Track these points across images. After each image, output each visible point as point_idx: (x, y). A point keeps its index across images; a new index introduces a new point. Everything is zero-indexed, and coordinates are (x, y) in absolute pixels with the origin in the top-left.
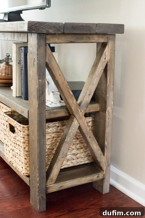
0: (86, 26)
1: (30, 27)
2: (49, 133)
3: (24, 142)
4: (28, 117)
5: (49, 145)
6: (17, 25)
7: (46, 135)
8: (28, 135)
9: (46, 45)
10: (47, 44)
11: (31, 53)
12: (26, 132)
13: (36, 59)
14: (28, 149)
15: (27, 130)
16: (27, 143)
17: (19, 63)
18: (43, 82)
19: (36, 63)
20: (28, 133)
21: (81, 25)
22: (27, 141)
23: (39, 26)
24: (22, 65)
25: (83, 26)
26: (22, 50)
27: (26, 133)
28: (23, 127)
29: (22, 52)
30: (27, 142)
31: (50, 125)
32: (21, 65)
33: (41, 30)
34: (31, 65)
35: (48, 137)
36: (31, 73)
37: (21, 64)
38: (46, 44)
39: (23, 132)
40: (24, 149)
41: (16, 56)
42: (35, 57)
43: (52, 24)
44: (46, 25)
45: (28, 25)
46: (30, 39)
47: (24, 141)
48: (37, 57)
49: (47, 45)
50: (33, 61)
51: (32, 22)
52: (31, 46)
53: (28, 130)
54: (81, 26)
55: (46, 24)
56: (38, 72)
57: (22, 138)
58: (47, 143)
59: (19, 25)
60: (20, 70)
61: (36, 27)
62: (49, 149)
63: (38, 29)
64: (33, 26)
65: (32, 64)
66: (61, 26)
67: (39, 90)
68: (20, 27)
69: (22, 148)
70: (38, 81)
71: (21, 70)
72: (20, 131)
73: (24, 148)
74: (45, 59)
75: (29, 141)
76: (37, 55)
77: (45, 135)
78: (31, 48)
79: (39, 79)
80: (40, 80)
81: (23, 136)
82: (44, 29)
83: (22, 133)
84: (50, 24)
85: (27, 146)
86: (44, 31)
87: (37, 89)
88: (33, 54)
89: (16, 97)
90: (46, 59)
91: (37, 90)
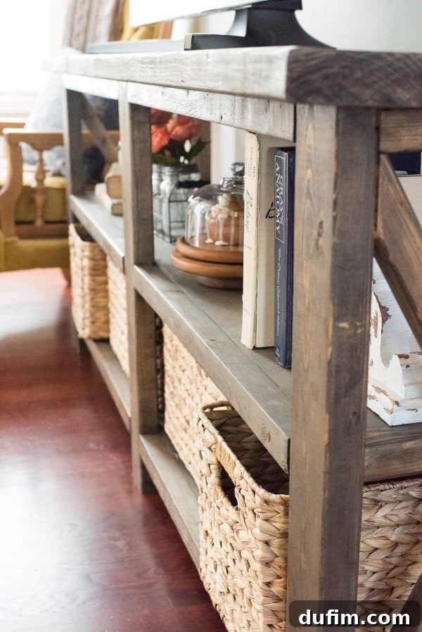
1: (298, 78)
2: (378, 528)
3: (269, 559)
4: (289, 467)
5: (374, 573)
6: (245, 64)
7: (363, 534)
8: (285, 535)
9: (378, 162)
10: (384, 153)
11: (309, 196)
12: (279, 523)
13: (328, 226)
14: (282, 589)
15: (282, 514)
16: (280, 567)
17: (268, 216)
18: (359, 331)
19: (326, 242)
20: (284, 526)
22: (278, 556)
23: (347, 71)
24: (281, 226)
26: (280, 161)
27: (277, 525)
28: (266, 502)
29: (280, 172)
30: (279, 561)
31: (383, 496)
32: (277, 224)
33: (353, 90)
34: (308, 247)
35: (374, 543)
36: (306, 283)
37: (278, 221)
38: (379, 153)
39: (267, 520)
40: (266, 587)
41: (259, 185)
42: (326, 215)
44: (380, 69)
45: (290, 69)
46: (307, 129)
47: (268, 557)
48: (335, 218)
49: (384, 158)
50: (315, 232)
52: (309, 161)
53: (286, 514)
55: (379, 64)
56: (334, 284)
57: (261, 545)
58: (367, 568)
59: (250, 67)
60: (273, 244)
61: (326, 77)
62: (372, 589)
63: (336, 89)
64: (314, 72)
65: (313, 243)
67: (336, 366)
68: (254, 74)
69: (260, 581)
70: (335, 328)
71: (277, 243)
72: (253, 511)
73: (268, 584)
74: (372, 227)
75: (286, 559)
76: (331, 208)
77: (359, 535)
78: (309, 171)
79: (338, 318)
80: (345, 325)
81: (266, 537)
82: (367, 86)
83: (259, 521)
85: (279, 577)
86: (369, 98)
87: (330, 363)
88: (315, 201)
89: (255, 348)
90: (376, 225)
91: (326, 365)
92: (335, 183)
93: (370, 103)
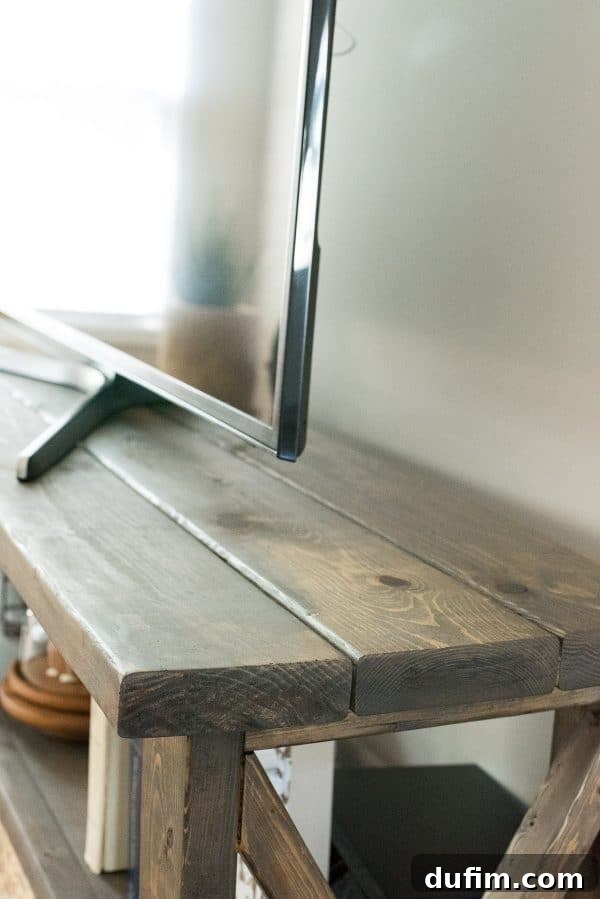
0: (493, 660)
1: (133, 709)
9: (243, 763)
10: (250, 752)
13: (178, 838)
21: (464, 658)
23: (196, 694)
25: (476, 661)
42: (175, 822)
43: (276, 675)
44: (240, 687)
45: (123, 700)
49: (250, 759)
51: (146, 680)
54: (462, 665)
55: (239, 682)
61: (172, 703)
63: (183, 716)
64: (155, 700)
66: (337, 679)
74: (235, 840)
82: (223, 709)
84: (264, 674)
90: (239, 838)
92: (187, 795)
93: (226, 728)
